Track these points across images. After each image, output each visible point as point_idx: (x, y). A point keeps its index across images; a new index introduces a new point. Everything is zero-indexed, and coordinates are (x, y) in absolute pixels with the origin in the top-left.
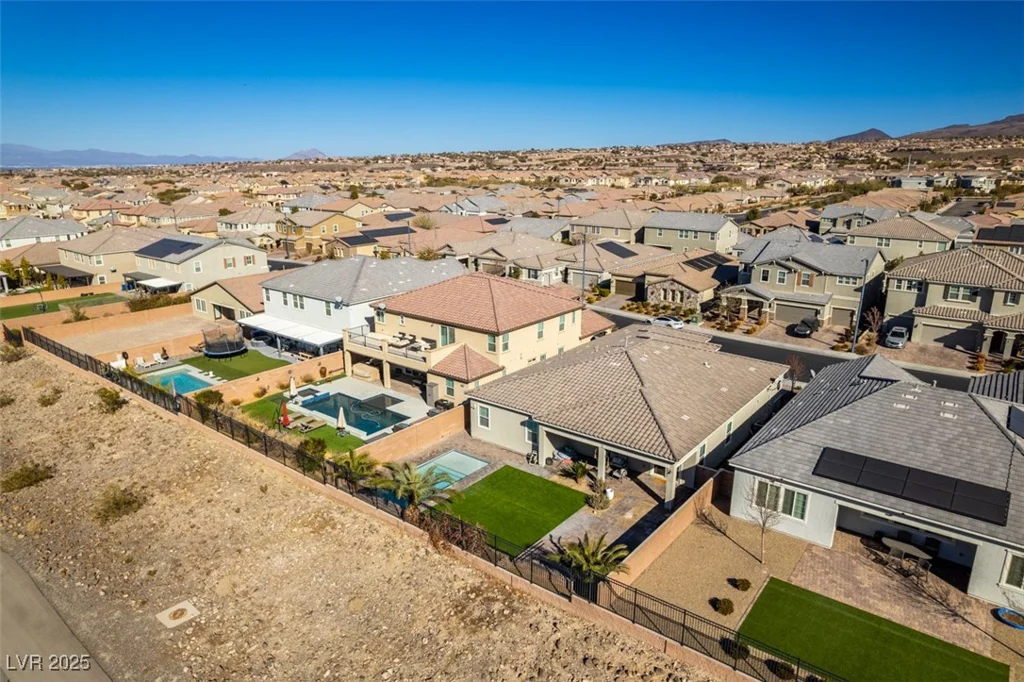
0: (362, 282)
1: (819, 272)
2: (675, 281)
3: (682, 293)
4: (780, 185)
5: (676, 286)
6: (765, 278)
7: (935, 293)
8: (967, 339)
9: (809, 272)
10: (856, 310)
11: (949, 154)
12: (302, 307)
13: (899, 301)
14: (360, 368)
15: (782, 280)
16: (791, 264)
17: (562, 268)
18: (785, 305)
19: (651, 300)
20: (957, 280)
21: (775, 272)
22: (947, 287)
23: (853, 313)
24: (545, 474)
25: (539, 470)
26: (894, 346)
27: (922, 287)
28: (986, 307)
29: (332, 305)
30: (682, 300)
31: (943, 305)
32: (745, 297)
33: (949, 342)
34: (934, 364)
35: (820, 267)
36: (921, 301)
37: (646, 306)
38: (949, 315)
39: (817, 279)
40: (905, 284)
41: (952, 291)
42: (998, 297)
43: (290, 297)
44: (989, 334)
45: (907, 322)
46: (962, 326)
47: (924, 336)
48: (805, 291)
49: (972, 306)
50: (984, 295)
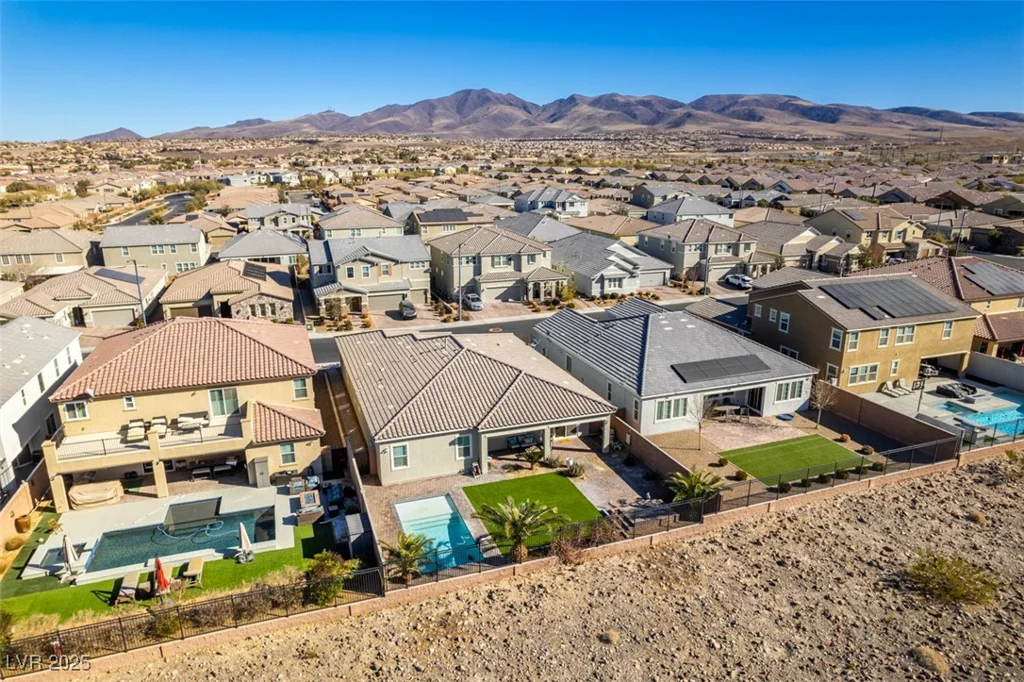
1: (397, 262)
2: (262, 294)
3: (272, 305)
5: (265, 300)
6: (350, 275)
7: (486, 262)
8: (517, 292)
9: (388, 263)
10: (429, 288)
13: (462, 275)
15: (367, 275)
16: (370, 258)
20: (497, 251)
21: (359, 268)
22: (493, 257)
23: (426, 292)
24: (498, 478)
27: (476, 260)
28: (518, 268)
30: (274, 313)
31: (493, 271)
32: (343, 296)
33: (504, 298)
35: (394, 256)
36: (478, 271)
38: (500, 277)
39: (395, 269)
40: (464, 260)
41: (496, 259)
42: (524, 259)
44: (531, 286)
45: (470, 289)
46: (510, 284)
47: (488, 297)
48: (385, 280)
49: (510, 269)
50: (515, 259)
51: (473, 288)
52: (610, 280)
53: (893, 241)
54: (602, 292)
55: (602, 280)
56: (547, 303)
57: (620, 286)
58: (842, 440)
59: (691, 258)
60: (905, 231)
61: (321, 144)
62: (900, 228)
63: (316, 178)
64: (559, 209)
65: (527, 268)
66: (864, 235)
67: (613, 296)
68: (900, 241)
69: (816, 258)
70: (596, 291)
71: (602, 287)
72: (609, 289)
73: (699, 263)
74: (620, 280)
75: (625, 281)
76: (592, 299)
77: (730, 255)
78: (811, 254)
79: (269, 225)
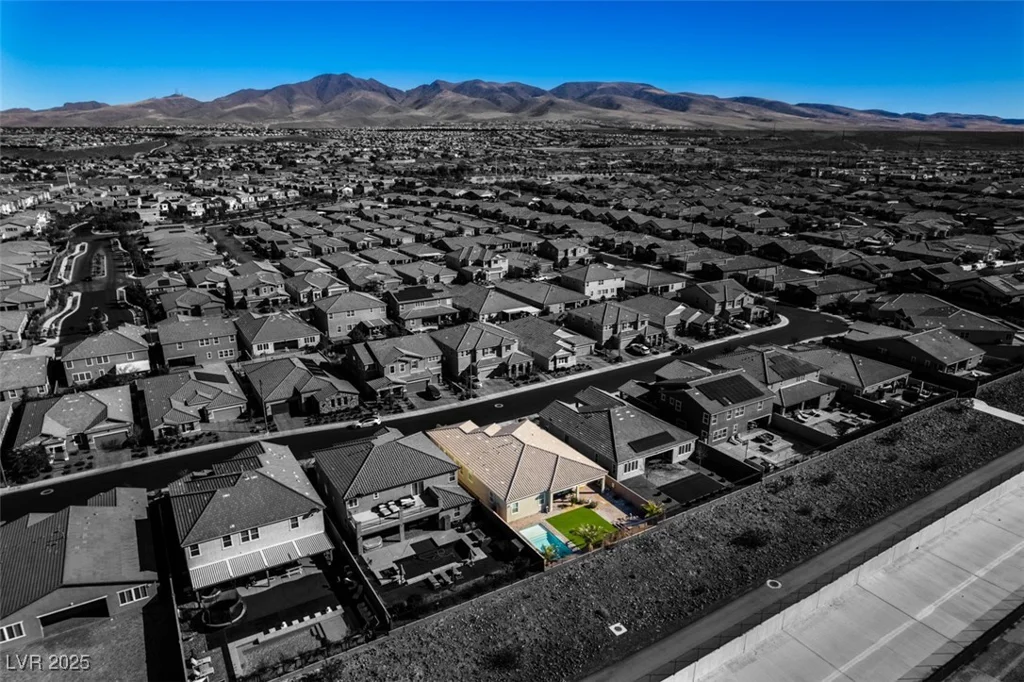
1: (421, 359)
2: (338, 392)
3: (345, 398)
5: (340, 395)
6: (393, 371)
7: (479, 353)
8: (501, 371)
9: (415, 360)
10: (441, 373)
12: (256, 536)
13: (464, 362)
14: (367, 543)
15: (402, 370)
16: (403, 358)
18: (410, 385)
19: (324, 410)
20: (486, 345)
21: (397, 366)
22: (483, 349)
23: (439, 375)
24: (559, 512)
27: (473, 352)
28: (500, 355)
30: (346, 403)
31: (483, 359)
32: (390, 387)
33: (491, 376)
35: (420, 355)
36: (474, 359)
38: (489, 362)
39: (420, 363)
40: (464, 353)
41: (486, 351)
42: (504, 348)
44: (510, 368)
46: (496, 367)
47: (482, 376)
48: (414, 371)
49: (494, 356)
50: (498, 350)
51: (472, 370)
52: (560, 359)
53: (736, 307)
54: (555, 367)
55: (555, 359)
57: (566, 362)
58: (712, 475)
59: (607, 334)
60: (742, 299)
61: (179, 139)
62: (739, 298)
63: (220, 205)
64: (486, 266)
65: (505, 355)
66: (717, 305)
67: (563, 369)
68: (739, 306)
70: (551, 367)
71: (555, 364)
72: (560, 365)
73: (612, 337)
74: (566, 357)
75: (569, 359)
76: (550, 372)
77: (632, 329)
78: (683, 322)
79: (251, 295)
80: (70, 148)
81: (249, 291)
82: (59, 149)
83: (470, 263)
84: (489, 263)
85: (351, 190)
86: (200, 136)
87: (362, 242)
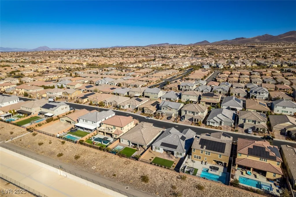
0: (97, 118)
4: (177, 67)
5: (149, 110)
6: (164, 109)
7: (188, 112)
8: (191, 119)
10: (178, 114)
11: (221, 51)
12: (87, 122)
13: (183, 113)
14: (100, 133)
15: (166, 109)
16: (167, 107)
17: (128, 105)
18: (167, 114)
19: (145, 113)
20: (190, 110)
24: (131, 148)
25: (130, 147)
26: (182, 121)
27: (186, 111)
28: (194, 115)
29: (93, 122)
30: (150, 113)
31: (189, 114)
32: (160, 113)
34: (186, 124)
35: (172, 107)
36: (186, 113)
37: (144, 114)
38: (189, 116)
39: (171, 109)
40: (184, 111)
41: (190, 112)
42: (195, 113)
43: (84, 121)
44: (194, 119)
45: (184, 116)
46: (191, 118)
47: (186, 119)
48: (169, 111)
49: (192, 114)
52: (211, 122)
55: (209, 122)
56: (196, 124)
57: (214, 124)
65: (196, 115)
69: (287, 131)
70: (208, 124)
72: (211, 124)
74: (214, 123)
75: (215, 123)
76: (206, 125)
77: (252, 123)
78: (285, 129)
79: (184, 88)
80: (223, 50)
81: (184, 87)
82: (221, 50)
83: (253, 92)
84: (260, 93)
85: (276, 66)
86: (262, 47)
87: (242, 81)
